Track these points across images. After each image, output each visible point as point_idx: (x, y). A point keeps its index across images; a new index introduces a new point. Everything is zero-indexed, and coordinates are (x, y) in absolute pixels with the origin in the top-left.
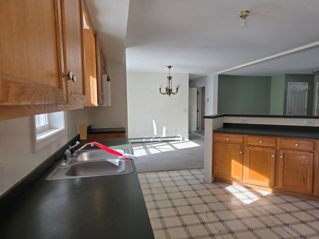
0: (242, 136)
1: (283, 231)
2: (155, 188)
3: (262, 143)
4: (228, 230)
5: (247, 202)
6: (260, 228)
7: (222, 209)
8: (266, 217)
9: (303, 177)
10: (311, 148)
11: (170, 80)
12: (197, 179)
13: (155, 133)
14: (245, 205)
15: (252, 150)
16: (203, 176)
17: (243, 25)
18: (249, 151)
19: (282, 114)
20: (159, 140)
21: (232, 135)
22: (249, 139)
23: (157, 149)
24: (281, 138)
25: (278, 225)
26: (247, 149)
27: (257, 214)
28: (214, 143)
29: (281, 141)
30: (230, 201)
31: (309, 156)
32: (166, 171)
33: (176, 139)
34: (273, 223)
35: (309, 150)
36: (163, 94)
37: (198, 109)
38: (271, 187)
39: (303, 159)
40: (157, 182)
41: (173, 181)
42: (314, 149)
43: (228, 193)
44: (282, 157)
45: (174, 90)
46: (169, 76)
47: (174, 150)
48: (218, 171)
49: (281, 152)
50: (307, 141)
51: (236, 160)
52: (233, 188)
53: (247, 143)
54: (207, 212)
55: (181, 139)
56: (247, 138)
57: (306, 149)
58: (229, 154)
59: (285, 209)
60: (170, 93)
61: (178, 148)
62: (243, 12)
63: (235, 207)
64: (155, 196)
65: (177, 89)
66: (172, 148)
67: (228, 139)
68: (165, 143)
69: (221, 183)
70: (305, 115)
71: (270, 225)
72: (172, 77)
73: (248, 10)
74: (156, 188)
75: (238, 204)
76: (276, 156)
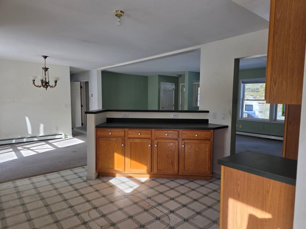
0: (123, 130)
1: (158, 210)
2: (27, 196)
3: (141, 135)
4: (110, 223)
5: (129, 191)
6: (139, 213)
7: (105, 203)
8: (144, 202)
9: (172, 161)
10: (176, 137)
11: (47, 72)
12: (80, 177)
13: (30, 132)
14: (126, 195)
15: (132, 142)
16: (86, 174)
17: (118, 23)
18: (130, 144)
19: (157, 109)
20: (35, 139)
21: (114, 130)
22: (129, 132)
23: (32, 150)
24: (155, 129)
25: (153, 206)
26: (128, 142)
27: (136, 201)
28: (98, 138)
29: (155, 133)
30: (113, 193)
31: (175, 143)
32: (42, 174)
33: (57, 137)
34: (150, 205)
35: (175, 138)
36: (37, 86)
37: (83, 104)
38: (148, 173)
39: (171, 146)
40: (31, 189)
41: (52, 184)
42: (178, 138)
43: (112, 186)
44: (156, 146)
45: (52, 83)
46: (44, 67)
47: (54, 149)
48: (101, 166)
49: (156, 141)
50: (174, 131)
51: (118, 153)
52: (117, 180)
53: (128, 136)
54: (89, 210)
55: (63, 136)
56: (128, 132)
57: (173, 137)
58: (112, 148)
59: (159, 190)
60: (47, 86)
61: (60, 147)
62: (118, 11)
63: (118, 198)
64: (27, 205)
65: (56, 82)
66: (52, 147)
67: (110, 134)
68: (43, 143)
69: (104, 177)
70: (173, 109)
71: (147, 208)
72: (48, 68)
73: (122, 11)
74: (29, 196)
75: (120, 195)
76: (151, 146)
